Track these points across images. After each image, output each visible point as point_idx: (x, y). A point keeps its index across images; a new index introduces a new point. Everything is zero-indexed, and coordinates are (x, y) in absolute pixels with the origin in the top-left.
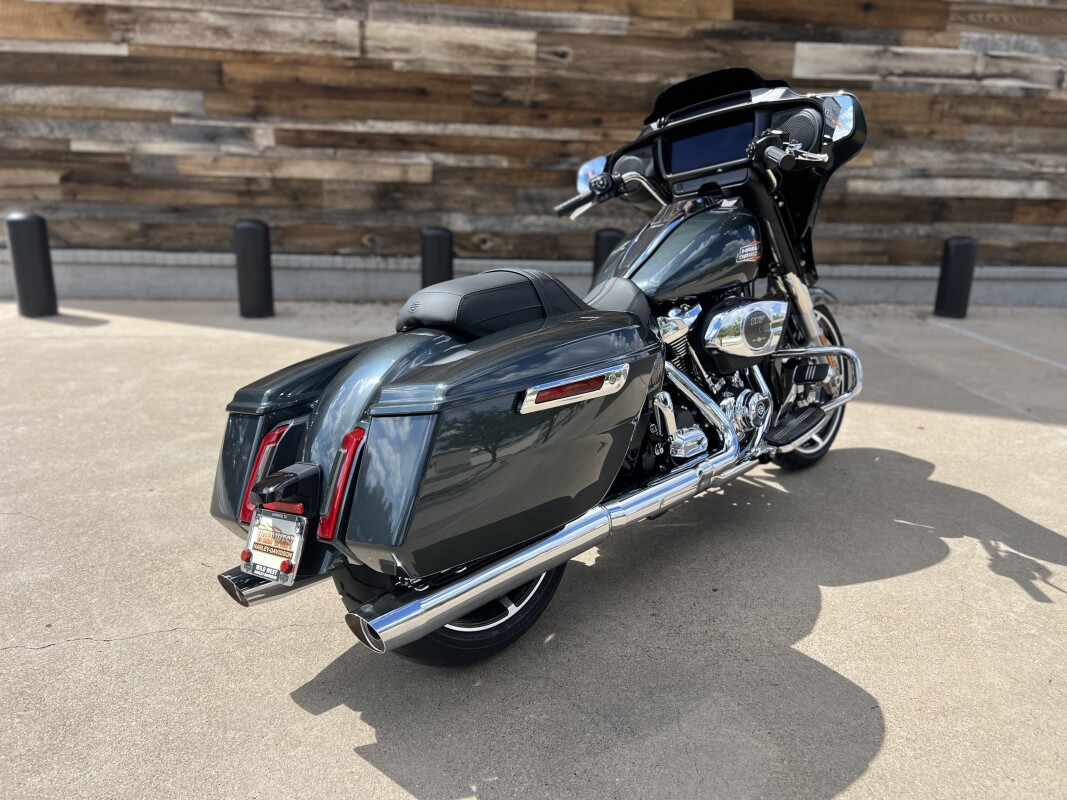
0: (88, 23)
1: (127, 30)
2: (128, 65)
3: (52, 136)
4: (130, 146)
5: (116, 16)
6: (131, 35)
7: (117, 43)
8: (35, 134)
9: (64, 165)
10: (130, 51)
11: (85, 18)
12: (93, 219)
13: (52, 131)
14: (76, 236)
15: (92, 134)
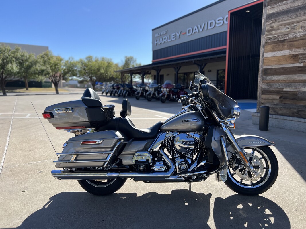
0: (294, 59)
1: (304, 59)
2: (302, 68)
3: (279, 87)
4: (298, 89)
5: (301, 56)
6: (304, 60)
7: (300, 63)
8: (275, 87)
9: (281, 94)
10: (303, 65)
11: (293, 58)
12: (286, 108)
13: (280, 86)
14: (280, 112)
15: (289, 86)
